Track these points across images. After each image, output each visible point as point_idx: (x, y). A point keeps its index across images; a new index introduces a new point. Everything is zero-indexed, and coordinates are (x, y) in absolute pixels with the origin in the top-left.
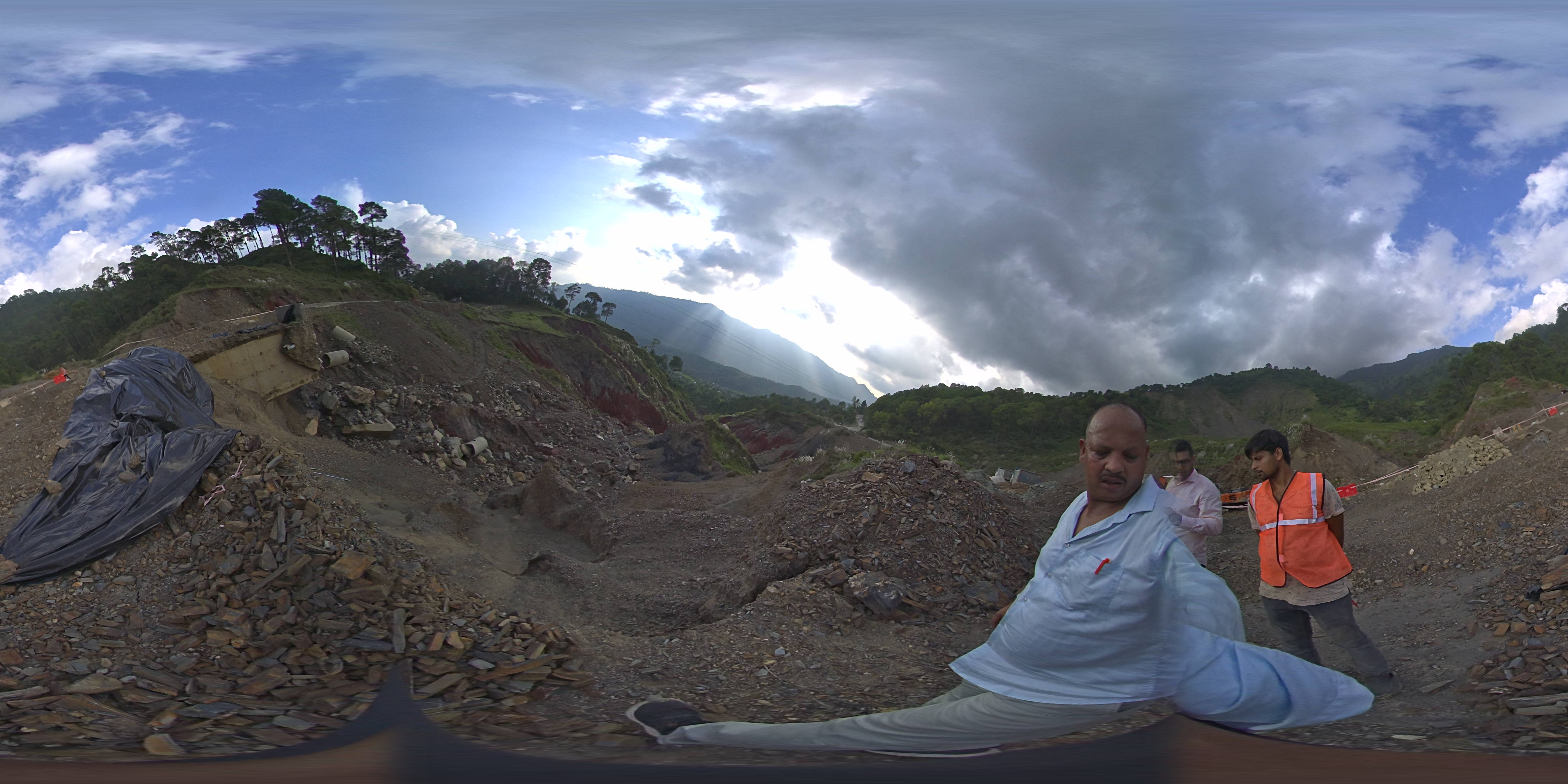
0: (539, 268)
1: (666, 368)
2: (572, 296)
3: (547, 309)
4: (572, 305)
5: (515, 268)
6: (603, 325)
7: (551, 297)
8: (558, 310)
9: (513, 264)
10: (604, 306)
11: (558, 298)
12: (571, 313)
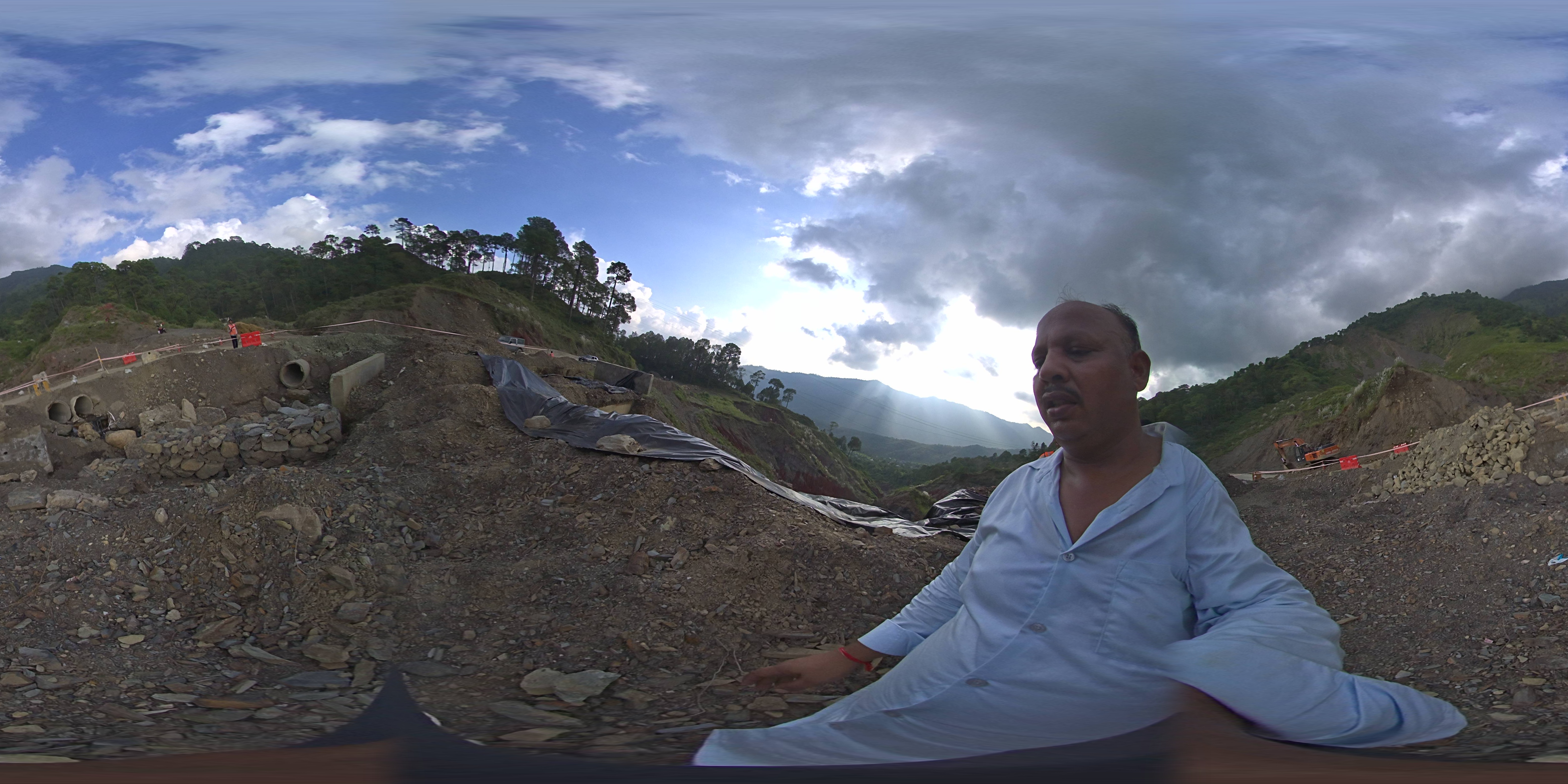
0: (732, 352)
1: (844, 449)
2: (757, 381)
3: (734, 393)
4: (757, 391)
5: (711, 351)
6: (785, 410)
7: (739, 382)
8: (743, 394)
9: (709, 347)
10: (785, 392)
11: (745, 384)
12: (755, 398)
